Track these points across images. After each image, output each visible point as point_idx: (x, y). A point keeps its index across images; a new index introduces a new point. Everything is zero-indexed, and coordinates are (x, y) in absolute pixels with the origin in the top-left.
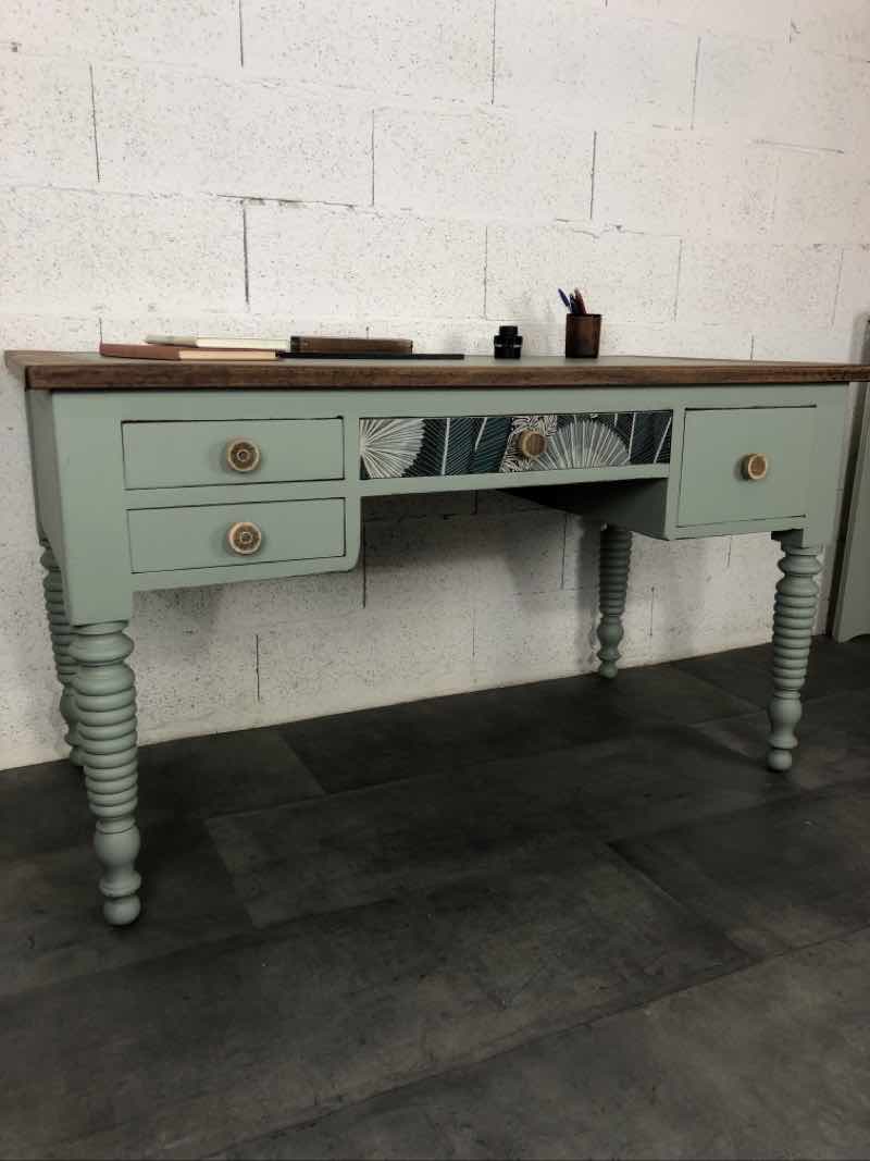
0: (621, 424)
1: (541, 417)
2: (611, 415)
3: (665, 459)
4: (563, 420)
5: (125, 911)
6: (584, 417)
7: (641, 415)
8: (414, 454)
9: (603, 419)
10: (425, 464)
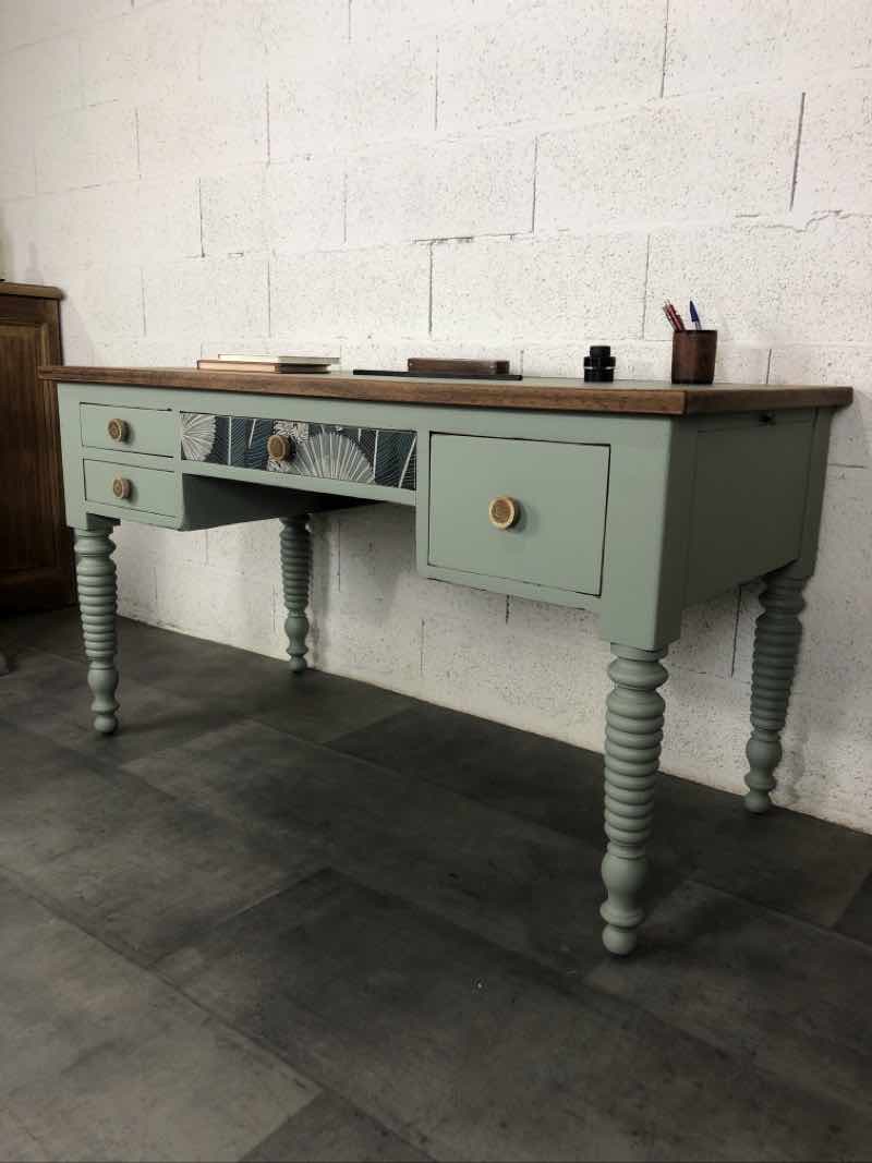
0: (364, 440)
1: (296, 424)
2: (355, 430)
3: (410, 484)
4: (314, 429)
5: (101, 723)
6: (331, 428)
7: (384, 433)
8: (210, 444)
9: (347, 432)
10: (217, 456)
